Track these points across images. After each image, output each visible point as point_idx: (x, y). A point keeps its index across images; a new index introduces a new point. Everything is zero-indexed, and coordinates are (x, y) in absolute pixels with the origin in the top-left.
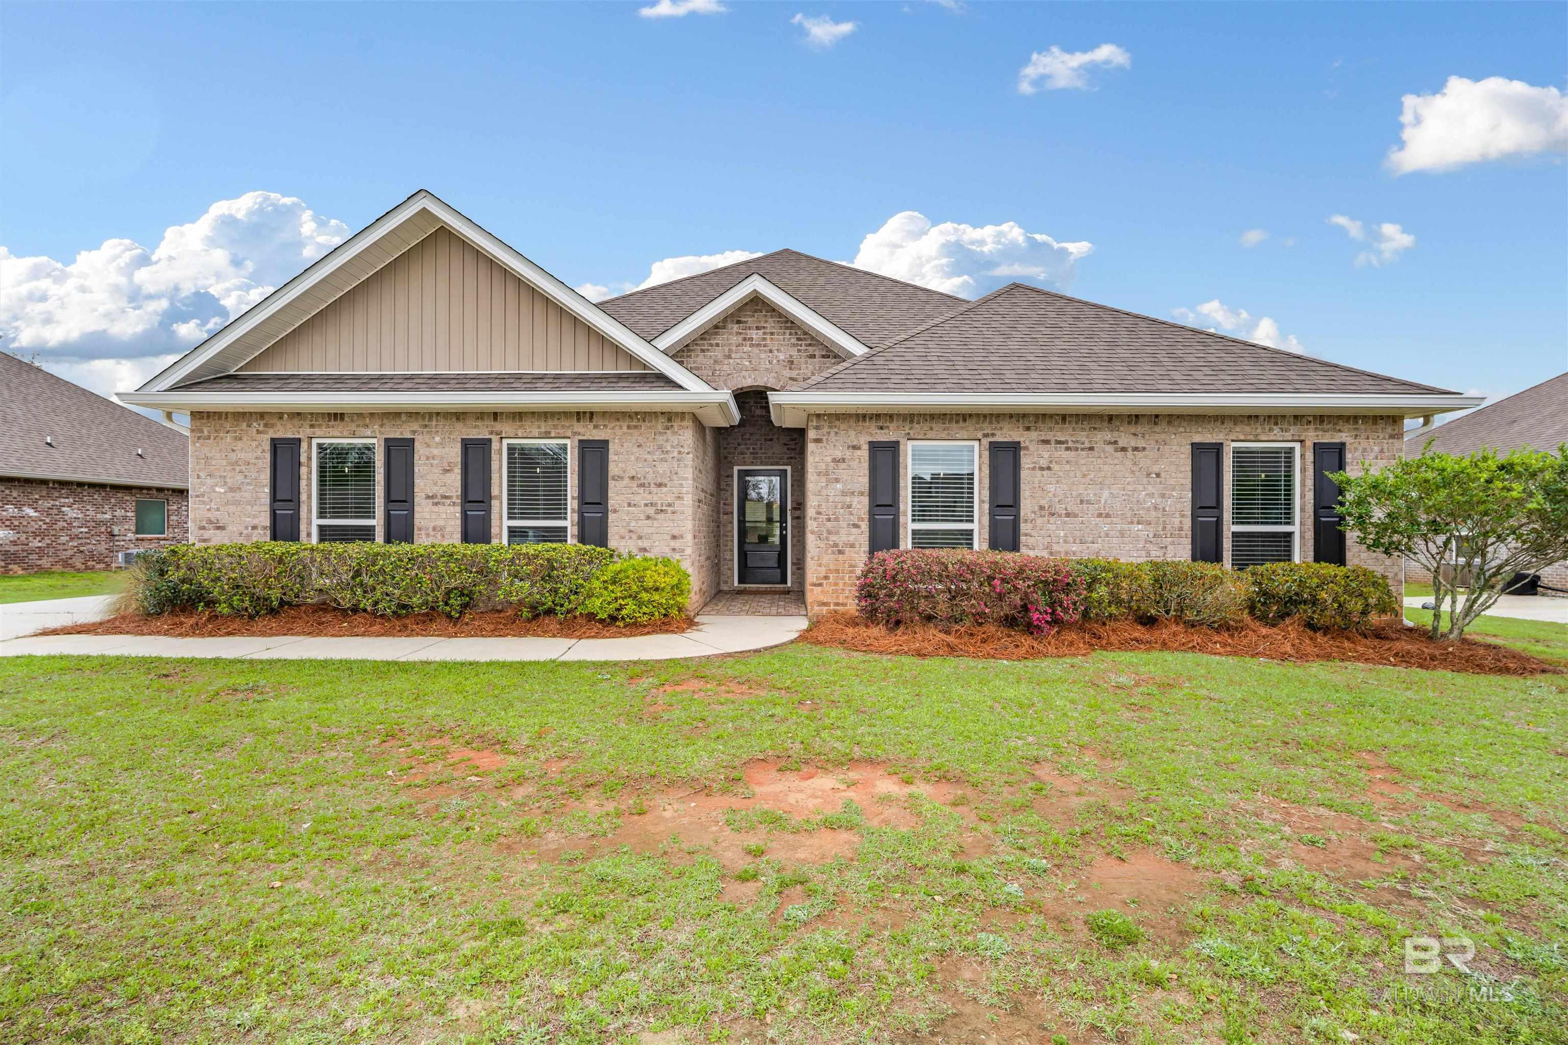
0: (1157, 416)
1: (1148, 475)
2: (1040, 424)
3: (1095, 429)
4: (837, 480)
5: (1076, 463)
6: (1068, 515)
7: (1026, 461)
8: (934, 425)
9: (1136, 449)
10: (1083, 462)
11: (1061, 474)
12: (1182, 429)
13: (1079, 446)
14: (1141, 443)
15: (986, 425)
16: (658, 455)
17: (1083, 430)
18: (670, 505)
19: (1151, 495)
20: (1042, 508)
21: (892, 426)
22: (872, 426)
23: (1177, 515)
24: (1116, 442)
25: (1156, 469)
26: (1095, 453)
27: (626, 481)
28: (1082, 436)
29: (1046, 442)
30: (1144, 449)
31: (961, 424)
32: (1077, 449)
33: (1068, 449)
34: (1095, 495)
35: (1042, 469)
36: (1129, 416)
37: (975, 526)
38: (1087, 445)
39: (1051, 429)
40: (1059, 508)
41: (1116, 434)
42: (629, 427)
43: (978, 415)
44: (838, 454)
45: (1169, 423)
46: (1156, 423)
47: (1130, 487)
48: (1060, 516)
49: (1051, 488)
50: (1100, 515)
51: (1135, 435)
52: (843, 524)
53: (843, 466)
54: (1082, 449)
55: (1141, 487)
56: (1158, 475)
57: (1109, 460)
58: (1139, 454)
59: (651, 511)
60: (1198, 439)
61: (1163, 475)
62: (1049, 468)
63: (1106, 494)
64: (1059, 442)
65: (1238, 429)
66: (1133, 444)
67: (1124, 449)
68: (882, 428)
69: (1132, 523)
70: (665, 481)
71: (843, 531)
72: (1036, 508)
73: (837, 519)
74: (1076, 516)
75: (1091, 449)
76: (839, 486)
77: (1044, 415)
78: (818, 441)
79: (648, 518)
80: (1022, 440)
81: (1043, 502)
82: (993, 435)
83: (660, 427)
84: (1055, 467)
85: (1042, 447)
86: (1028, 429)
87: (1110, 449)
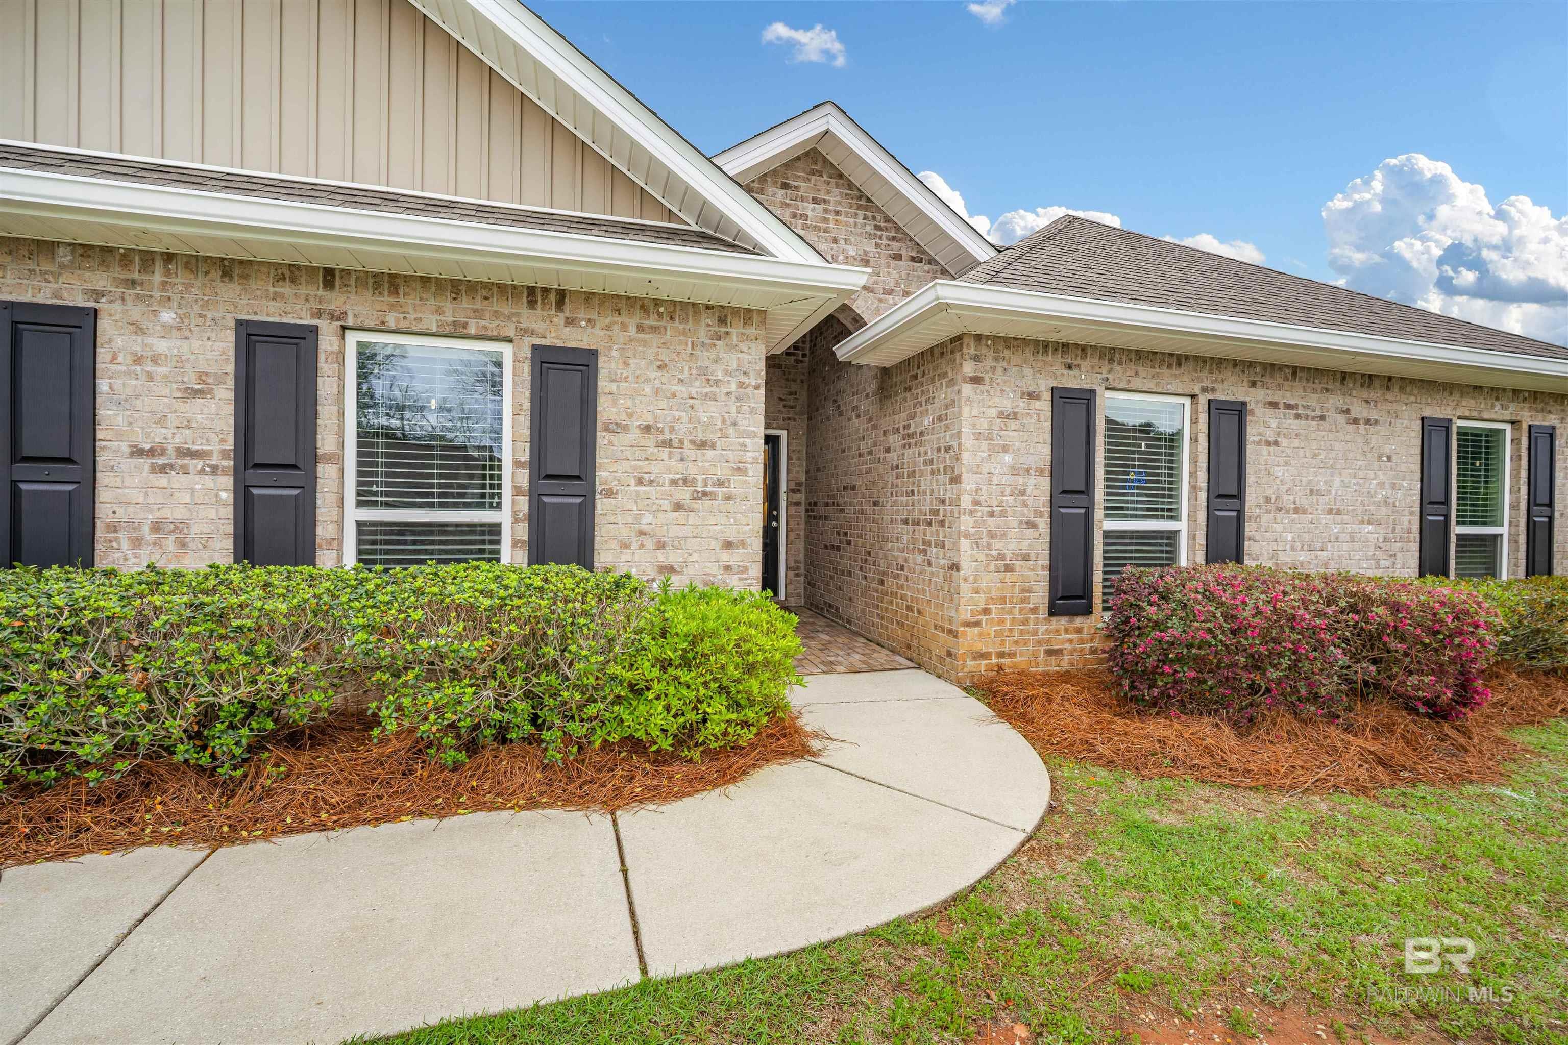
0: (1390, 378)
1: (1380, 457)
2: (1267, 379)
3: (1327, 390)
4: (1005, 449)
5: (1306, 438)
6: (1296, 511)
7: (1252, 433)
8: (1140, 369)
9: (1368, 422)
10: (1313, 436)
11: (1289, 451)
12: (1412, 399)
13: (1309, 413)
14: (1374, 416)
15: (1205, 374)
16: (697, 387)
17: (1314, 390)
18: (720, 484)
19: (1382, 485)
20: (1268, 500)
21: (1085, 364)
22: (1056, 362)
23: (1406, 513)
24: (1348, 411)
25: (1387, 449)
26: (1326, 425)
27: (634, 435)
28: (1313, 400)
29: (1274, 405)
30: (1376, 422)
31: (1175, 370)
32: (1307, 418)
33: (1298, 416)
34: (1326, 482)
35: (1268, 443)
36: (1363, 375)
37: (1182, 526)
38: (1318, 413)
39: (1279, 387)
40: (1287, 501)
41: (1348, 399)
42: (640, 328)
43: (1196, 358)
44: (1007, 405)
45: (1402, 389)
46: (1388, 388)
47: (1361, 474)
48: (1288, 512)
49: (1278, 471)
50: (1330, 512)
51: (1367, 402)
52: (1013, 522)
53: (1013, 424)
54: (1313, 418)
55: (1371, 474)
56: (1389, 459)
57: (1340, 435)
58: (1373, 429)
59: (684, 494)
60: (1428, 412)
61: (1394, 458)
62: (1276, 443)
63: (1337, 482)
64: (1288, 406)
65: (1464, 403)
66: (1365, 415)
67: (1355, 421)
68: (1070, 367)
69: (1362, 522)
70: (714, 437)
71: (1012, 533)
72: (1262, 501)
73: (1003, 514)
74: (1304, 512)
75: (1322, 418)
76: (1008, 458)
77: (1272, 365)
78: (976, 380)
79: (678, 507)
80: (1247, 399)
81: (1270, 492)
82: (1213, 390)
83: (702, 334)
84: (1284, 442)
85: (1269, 411)
86: (1253, 384)
87: (1341, 419)
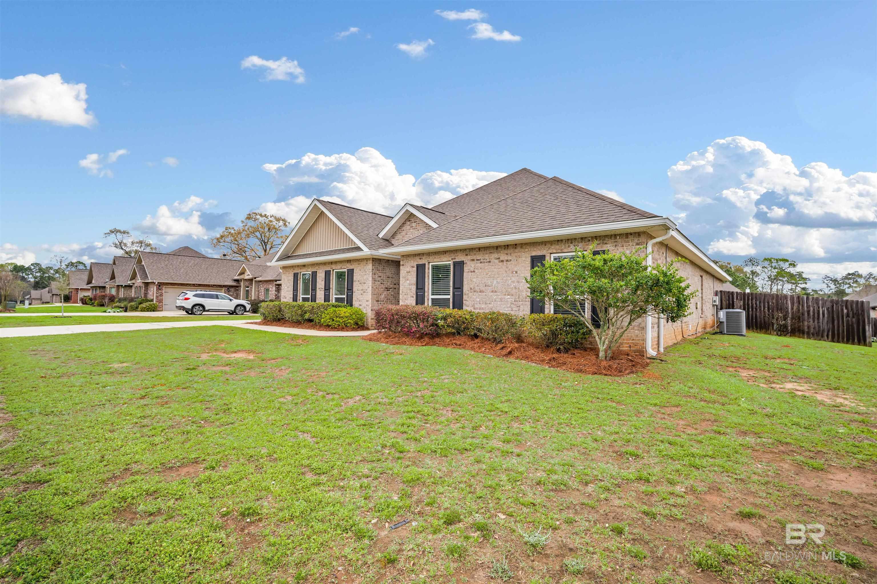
0: (516, 245)
1: (513, 272)
2: (471, 253)
3: (491, 253)
4: (408, 280)
5: (484, 268)
6: (480, 292)
7: (466, 269)
8: (436, 257)
9: (507, 261)
10: (486, 268)
11: (478, 274)
12: (527, 250)
13: (485, 261)
14: (509, 258)
15: (452, 255)
16: (364, 273)
17: (487, 254)
18: (366, 290)
19: (513, 282)
20: (471, 289)
21: (424, 258)
22: (417, 258)
23: (525, 291)
24: (499, 258)
25: (516, 269)
26: (491, 264)
27: (358, 282)
28: (487, 257)
29: (473, 260)
30: (511, 260)
31: (445, 255)
32: (484, 262)
33: (481, 262)
34: (491, 282)
35: (471, 272)
36: (505, 246)
37: (451, 297)
38: (488, 260)
39: (475, 254)
40: (477, 289)
41: (499, 254)
42: (358, 264)
43: (450, 251)
44: (408, 269)
45: (521, 247)
46: (516, 248)
47: (505, 279)
48: (477, 292)
49: (475, 280)
50: (492, 291)
51: (507, 254)
52: (409, 296)
53: (409, 274)
54: (486, 262)
55: (509, 278)
56: (516, 272)
57: (497, 267)
58: (509, 263)
59: (362, 292)
60: (534, 254)
61: (518, 272)
62: (474, 272)
63: (495, 282)
64: (478, 260)
65: (553, 247)
66: (506, 258)
67: (502, 261)
68: (420, 259)
69: (505, 295)
70: (365, 282)
71: (409, 299)
72: (469, 289)
73: (407, 294)
74: (483, 292)
75: (490, 262)
76: (408, 282)
77: (472, 248)
78: (403, 265)
79: (362, 294)
80: (464, 260)
81: (472, 286)
82: (455, 259)
83: (365, 263)
84: (476, 271)
85: (472, 262)
86: (467, 255)
87: (497, 261)
